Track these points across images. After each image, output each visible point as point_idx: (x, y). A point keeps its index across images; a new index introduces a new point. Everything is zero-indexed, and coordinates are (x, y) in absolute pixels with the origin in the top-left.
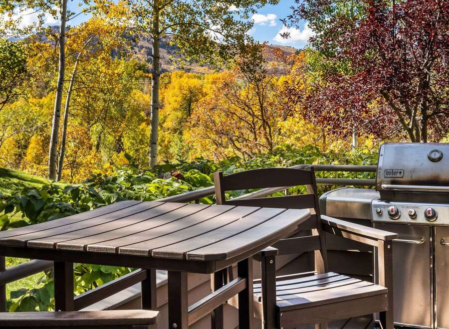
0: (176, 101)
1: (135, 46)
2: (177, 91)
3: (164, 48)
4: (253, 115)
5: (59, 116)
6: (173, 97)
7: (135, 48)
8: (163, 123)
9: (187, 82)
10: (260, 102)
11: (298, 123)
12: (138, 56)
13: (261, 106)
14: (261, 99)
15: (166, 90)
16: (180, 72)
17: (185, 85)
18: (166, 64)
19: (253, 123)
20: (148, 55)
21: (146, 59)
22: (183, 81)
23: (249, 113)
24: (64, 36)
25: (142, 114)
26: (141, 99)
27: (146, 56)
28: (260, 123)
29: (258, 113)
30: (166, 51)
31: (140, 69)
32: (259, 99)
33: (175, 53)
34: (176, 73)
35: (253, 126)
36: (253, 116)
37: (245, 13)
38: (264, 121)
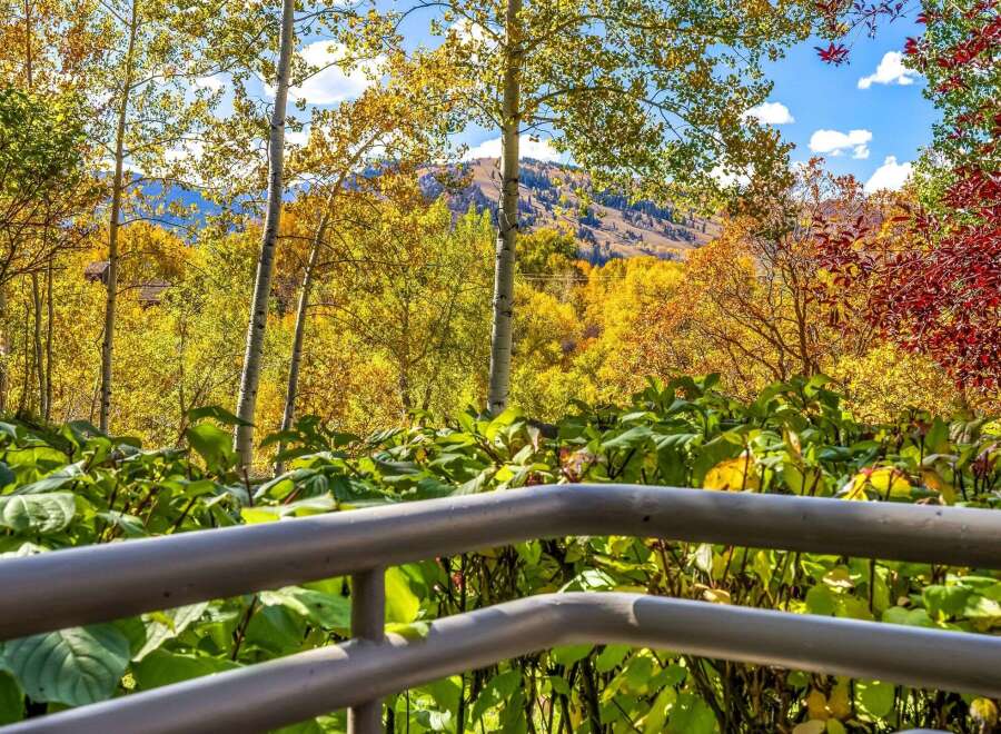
0: (627, 319)
1: (554, 202)
2: (629, 296)
3: (615, 208)
4: (778, 345)
5: (262, 327)
6: (621, 309)
7: (553, 206)
8: (597, 367)
9: (653, 277)
10: (797, 310)
11: (893, 365)
12: (561, 223)
13: (801, 322)
14: (801, 305)
15: (608, 295)
16: (646, 259)
17: (649, 284)
18: (620, 242)
19: (780, 365)
20: (581, 221)
21: (577, 231)
22: (644, 275)
23: (774, 342)
24: (282, 124)
25: (554, 347)
26: (552, 314)
27: (577, 225)
28: (799, 366)
29: (791, 341)
30: (620, 213)
31: (558, 250)
32: (797, 306)
33: (639, 218)
34: (638, 260)
35: (779, 371)
36: (780, 349)
37: (752, 60)
38: (807, 361)
